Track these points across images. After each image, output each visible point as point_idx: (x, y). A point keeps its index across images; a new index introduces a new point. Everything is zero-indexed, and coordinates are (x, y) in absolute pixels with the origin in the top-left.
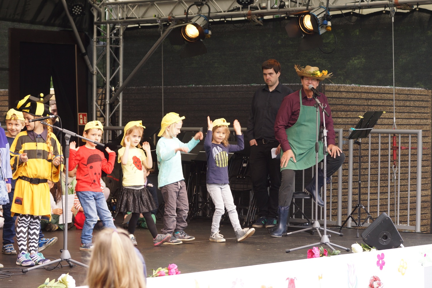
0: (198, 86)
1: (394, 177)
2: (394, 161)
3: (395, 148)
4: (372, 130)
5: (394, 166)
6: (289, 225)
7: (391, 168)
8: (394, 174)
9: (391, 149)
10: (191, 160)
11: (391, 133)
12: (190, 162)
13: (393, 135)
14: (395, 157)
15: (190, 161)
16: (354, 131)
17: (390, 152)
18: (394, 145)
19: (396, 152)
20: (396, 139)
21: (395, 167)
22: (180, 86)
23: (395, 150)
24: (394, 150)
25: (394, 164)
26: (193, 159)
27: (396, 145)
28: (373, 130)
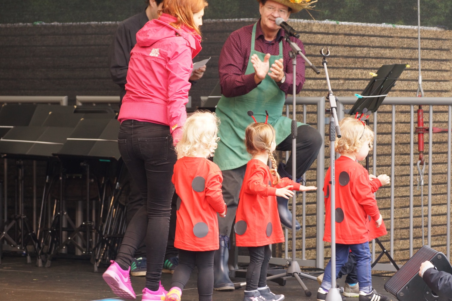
0: (53, 24)
1: (420, 182)
2: (421, 153)
3: (421, 131)
4: (385, 99)
5: (419, 162)
6: (238, 269)
7: (415, 164)
8: (419, 175)
9: (415, 133)
10: (53, 154)
11: (414, 104)
12: (50, 157)
13: (417, 108)
14: (421, 147)
15: (51, 155)
16: (360, 99)
17: (413, 138)
18: (419, 125)
19: (423, 137)
20: (422, 114)
21: (422, 164)
22: (21, 24)
23: (421, 135)
24: (419, 134)
25: (420, 159)
26: (56, 152)
27: (423, 125)
28: (389, 98)
